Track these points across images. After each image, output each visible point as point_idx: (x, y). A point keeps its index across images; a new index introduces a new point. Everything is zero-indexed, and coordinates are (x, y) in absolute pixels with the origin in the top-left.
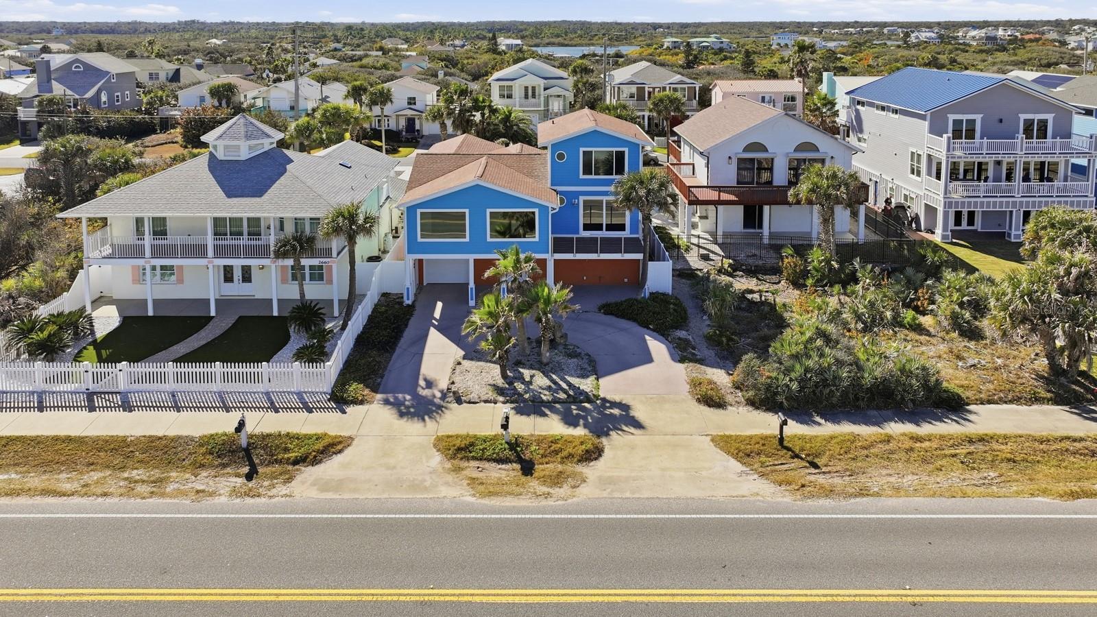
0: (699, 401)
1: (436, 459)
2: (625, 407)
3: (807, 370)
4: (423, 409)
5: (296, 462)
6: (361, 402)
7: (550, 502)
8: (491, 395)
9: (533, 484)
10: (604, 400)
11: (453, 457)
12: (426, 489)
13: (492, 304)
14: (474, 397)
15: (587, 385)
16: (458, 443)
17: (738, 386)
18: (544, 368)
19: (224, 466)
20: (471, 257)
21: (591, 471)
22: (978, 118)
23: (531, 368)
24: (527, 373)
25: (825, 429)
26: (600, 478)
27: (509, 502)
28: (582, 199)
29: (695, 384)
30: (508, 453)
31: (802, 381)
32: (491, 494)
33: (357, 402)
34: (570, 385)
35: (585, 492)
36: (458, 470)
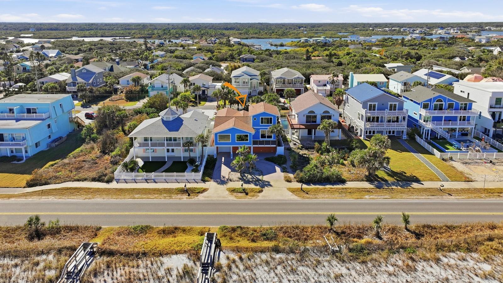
0: (286, 181)
1: (227, 192)
2: (269, 182)
3: (311, 174)
4: (223, 182)
5: (198, 193)
6: (209, 181)
7: (252, 200)
8: (238, 180)
9: (248, 197)
10: (264, 181)
11: (231, 192)
12: (226, 198)
13: (238, 159)
14: (234, 180)
15: (260, 177)
16: (232, 189)
17: (295, 178)
18: (250, 174)
19: (183, 194)
20: (232, 146)
21: (260, 194)
22: (377, 103)
23: (247, 174)
24: (246, 175)
25: (313, 186)
26: (262, 196)
27: (243, 200)
28: (260, 130)
29: (285, 177)
30: (243, 191)
31: (309, 177)
32: (240, 198)
33: (207, 181)
34: (256, 178)
35: (259, 198)
36: (232, 194)
